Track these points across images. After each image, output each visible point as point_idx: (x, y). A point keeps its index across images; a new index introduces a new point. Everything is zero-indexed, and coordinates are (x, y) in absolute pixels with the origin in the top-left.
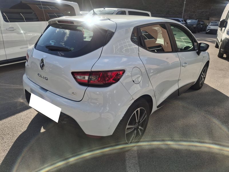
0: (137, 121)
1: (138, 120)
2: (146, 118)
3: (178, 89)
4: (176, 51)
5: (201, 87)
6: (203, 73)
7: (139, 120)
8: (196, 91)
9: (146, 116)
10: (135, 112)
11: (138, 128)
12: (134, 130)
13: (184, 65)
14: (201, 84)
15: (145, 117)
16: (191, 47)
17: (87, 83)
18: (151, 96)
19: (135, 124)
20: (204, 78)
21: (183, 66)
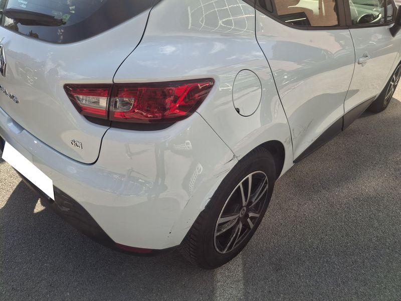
0: (244, 203)
1: (246, 201)
2: (266, 192)
3: (343, 116)
4: (346, 26)
5: (386, 107)
6: (394, 76)
7: (251, 198)
8: (376, 115)
9: (267, 187)
10: (240, 184)
11: (246, 216)
12: (238, 223)
13: (361, 60)
14: (388, 100)
15: (265, 189)
16: (378, 16)
17: (106, 118)
18: (282, 142)
19: (240, 210)
20: (395, 87)
21: (359, 63)
